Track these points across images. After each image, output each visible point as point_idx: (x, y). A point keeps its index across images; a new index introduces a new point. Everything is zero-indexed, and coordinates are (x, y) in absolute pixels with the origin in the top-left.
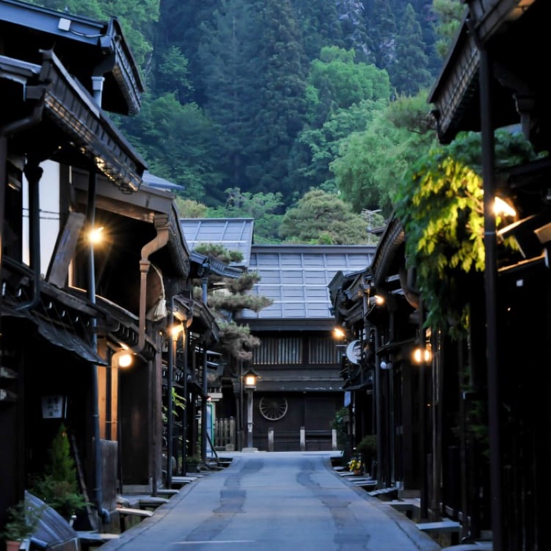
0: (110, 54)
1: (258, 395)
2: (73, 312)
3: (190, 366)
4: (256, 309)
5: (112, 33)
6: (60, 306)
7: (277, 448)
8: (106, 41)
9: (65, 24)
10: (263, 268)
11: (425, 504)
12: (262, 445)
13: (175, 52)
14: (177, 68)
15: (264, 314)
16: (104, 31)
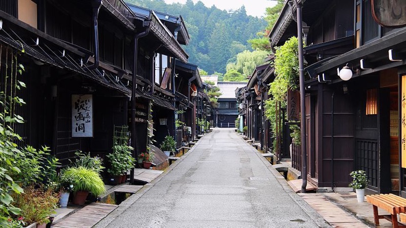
0: (179, 26)
1: (218, 115)
2: (168, 96)
3: (203, 109)
4: (218, 96)
5: (180, 20)
6: (163, 94)
7: (223, 127)
8: (178, 22)
9: (167, 17)
10: (220, 86)
11: (262, 146)
12: (219, 126)
13: (202, 42)
14: (202, 45)
15: (220, 97)
16: (177, 19)
